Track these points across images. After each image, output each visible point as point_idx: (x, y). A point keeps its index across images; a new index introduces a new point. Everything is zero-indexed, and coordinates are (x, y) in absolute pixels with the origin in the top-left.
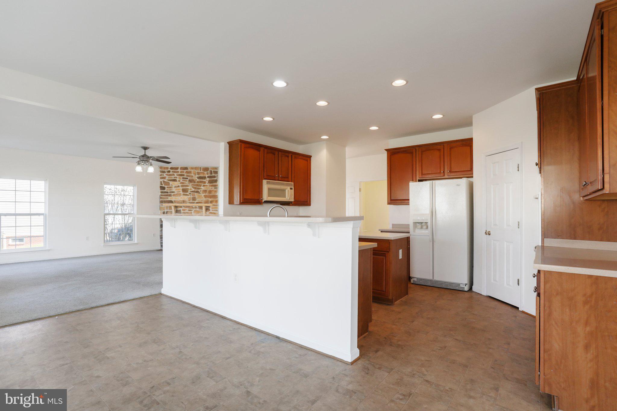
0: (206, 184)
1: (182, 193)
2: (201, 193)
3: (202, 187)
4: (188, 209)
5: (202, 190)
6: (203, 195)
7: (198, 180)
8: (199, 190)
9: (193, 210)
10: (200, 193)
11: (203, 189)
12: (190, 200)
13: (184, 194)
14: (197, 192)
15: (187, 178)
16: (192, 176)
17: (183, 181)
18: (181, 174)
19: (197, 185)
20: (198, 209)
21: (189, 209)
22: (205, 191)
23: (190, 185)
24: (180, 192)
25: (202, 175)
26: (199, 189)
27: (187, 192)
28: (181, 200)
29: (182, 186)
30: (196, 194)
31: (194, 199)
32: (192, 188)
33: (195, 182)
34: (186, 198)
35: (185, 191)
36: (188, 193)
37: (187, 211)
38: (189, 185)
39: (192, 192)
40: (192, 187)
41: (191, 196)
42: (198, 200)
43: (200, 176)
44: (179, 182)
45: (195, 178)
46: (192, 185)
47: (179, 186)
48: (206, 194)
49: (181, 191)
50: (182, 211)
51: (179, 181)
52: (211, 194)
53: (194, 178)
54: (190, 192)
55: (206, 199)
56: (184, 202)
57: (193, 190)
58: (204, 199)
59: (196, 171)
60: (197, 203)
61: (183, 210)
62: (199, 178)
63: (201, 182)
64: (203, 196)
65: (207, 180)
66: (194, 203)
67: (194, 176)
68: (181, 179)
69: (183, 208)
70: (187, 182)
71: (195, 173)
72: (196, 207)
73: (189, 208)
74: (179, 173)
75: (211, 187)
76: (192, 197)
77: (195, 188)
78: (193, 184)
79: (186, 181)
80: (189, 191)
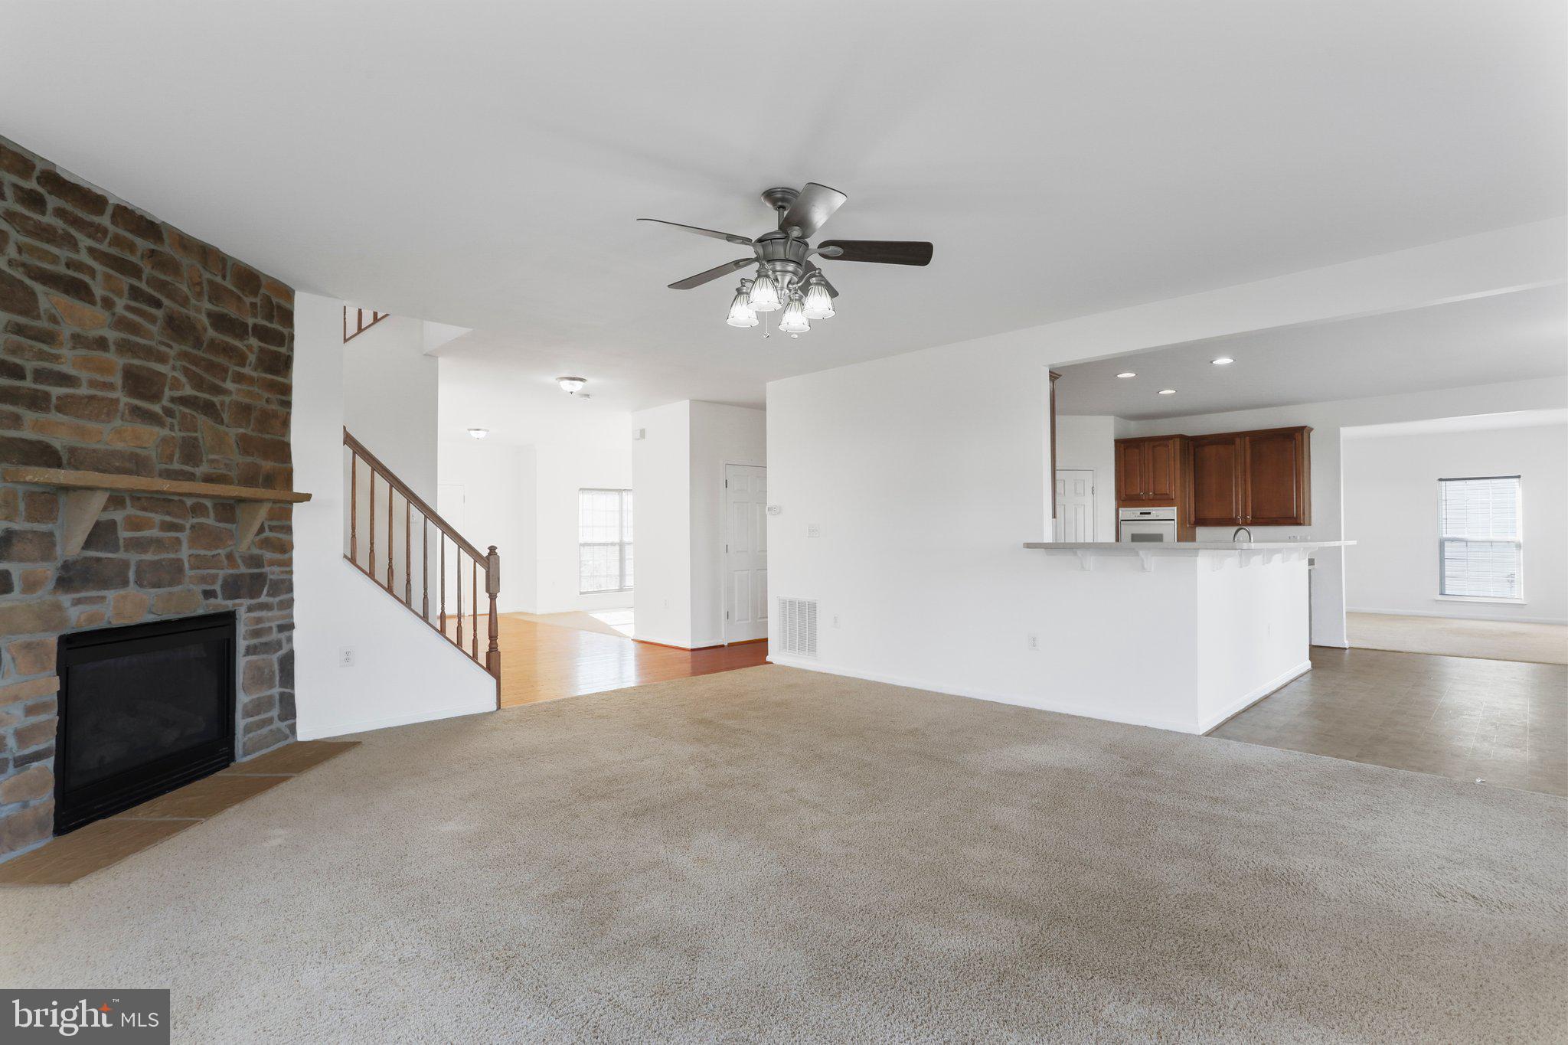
0: (247, 371)
1: (125, 400)
2: (225, 416)
3: (229, 385)
4: (157, 518)
5: (227, 399)
6: (233, 432)
7: (211, 333)
8: (216, 399)
9: (188, 526)
10: (222, 422)
11: (234, 397)
12: (170, 458)
13: (136, 411)
14: (209, 409)
15: (158, 304)
16: (184, 302)
17: (128, 308)
18: (114, 251)
19: (211, 367)
20: (210, 521)
21: (168, 518)
22: (244, 411)
23: (172, 353)
24: (110, 386)
25: (230, 310)
26: (218, 390)
27: (156, 397)
28: (119, 446)
29: (124, 347)
30: (202, 419)
31: (191, 452)
32: (183, 379)
33: (198, 343)
34: (149, 438)
35: (140, 384)
36: (156, 408)
37: (154, 533)
38: (163, 348)
39: (184, 401)
40: (186, 371)
41: (172, 429)
42: (212, 461)
43: (226, 311)
44: (104, 315)
45: (200, 311)
46: (183, 355)
47: (101, 344)
48: (249, 432)
49: (117, 379)
50: (124, 534)
51: (108, 304)
52: (267, 436)
53: (192, 313)
54: (173, 400)
55: (249, 459)
56: (137, 464)
57: (188, 391)
58: (238, 458)
59: (207, 275)
60: (208, 479)
61: (134, 525)
62: (220, 321)
63: (228, 350)
64: (232, 439)
65: (250, 348)
66: (191, 477)
67: (193, 301)
68: (120, 294)
69: (131, 511)
70: (154, 329)
71: (200, 284)
72: (198, 510)
73: (168, 513)
74: (104, 247)
75: (266, 395)
76: (178, 434)
77: (198, 383)
78: (191, 350)
79: (153, 319)
80: (167, 393)
